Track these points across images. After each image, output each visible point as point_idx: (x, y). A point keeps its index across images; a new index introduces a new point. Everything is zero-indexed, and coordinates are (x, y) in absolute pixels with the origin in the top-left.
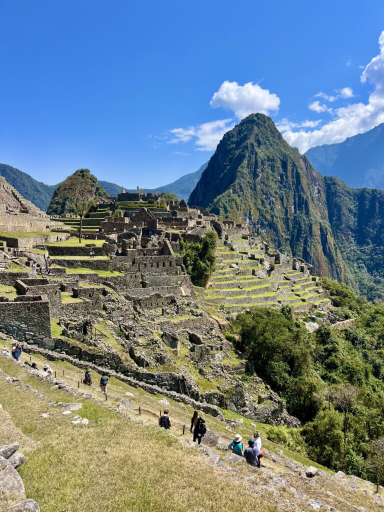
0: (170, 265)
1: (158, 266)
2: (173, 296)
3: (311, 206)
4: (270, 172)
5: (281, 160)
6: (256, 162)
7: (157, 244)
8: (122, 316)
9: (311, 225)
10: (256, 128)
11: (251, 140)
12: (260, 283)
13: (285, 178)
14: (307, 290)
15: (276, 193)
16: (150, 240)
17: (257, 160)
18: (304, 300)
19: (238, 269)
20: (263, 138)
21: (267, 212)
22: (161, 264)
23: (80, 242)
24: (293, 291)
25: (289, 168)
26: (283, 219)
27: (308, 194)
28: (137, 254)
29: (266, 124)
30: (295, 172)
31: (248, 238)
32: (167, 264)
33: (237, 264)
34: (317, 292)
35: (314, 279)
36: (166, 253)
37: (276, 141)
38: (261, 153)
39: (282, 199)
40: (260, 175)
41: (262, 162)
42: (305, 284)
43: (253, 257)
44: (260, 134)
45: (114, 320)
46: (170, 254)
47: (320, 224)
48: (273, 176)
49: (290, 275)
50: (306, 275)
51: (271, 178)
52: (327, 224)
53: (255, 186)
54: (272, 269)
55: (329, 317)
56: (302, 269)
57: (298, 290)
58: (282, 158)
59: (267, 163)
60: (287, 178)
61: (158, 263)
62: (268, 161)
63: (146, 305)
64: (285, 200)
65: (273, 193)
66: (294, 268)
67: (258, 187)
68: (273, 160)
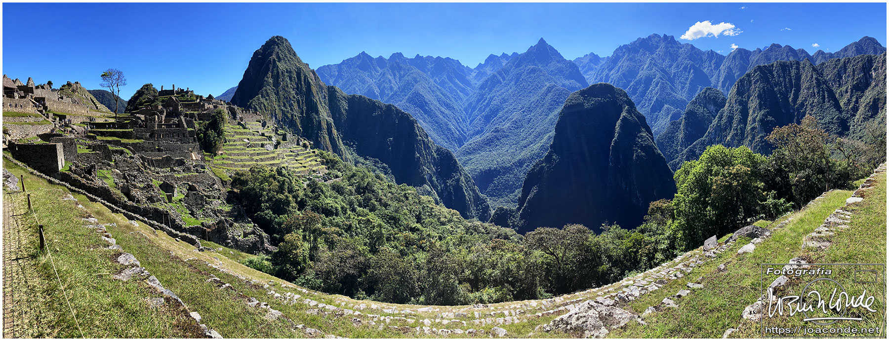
0: (184, 136)
1: (173, 137)
3: (319, 106)
4: (289, 81)
5: (296, 72)
6: (278, 73)
9: (320, 121)
10: (276, 47)
11: (274, 56)
12: (267, 154)
13: (299, 86)
14: (308, 160)
15: (294, 97)
18: (305, 167)
19: (249, 143)
20: (282, 55)
21: (288, 112)
22: (176, 135)
24: (296, 160)
25: (303, 78)
26: (300, 117)
27: (317, 98)
29: (284, 45)
30: (307, 82)
31: (262, 122)
32: (181, 135)
33: (248, 139)
34: (316, 161)
35: (314, 152)
37: (292, 57)
38: (281, 66)
39: (298, 102)
40: (282, 83)
41: (282, 73)
42: (307, 155)
43: (263, 135)
44: (280, 52)
46: (184, 127)
47: (327, 121)
48: (291, 84)
49: (295, 149)
50: (308, 151)
51: (289, 85)
52: (331, 120)
53: (278, 92)
54: (278, 143)
55: (324, 177)
56: (305, 146)
57: (301, 160)
58: (297, 70)
59: (286, 74)
60: (301, 86)
62: (287, 72)
64: (301, 103)
65: (292, 97)
66: (298, 144)
68: (291, 72)
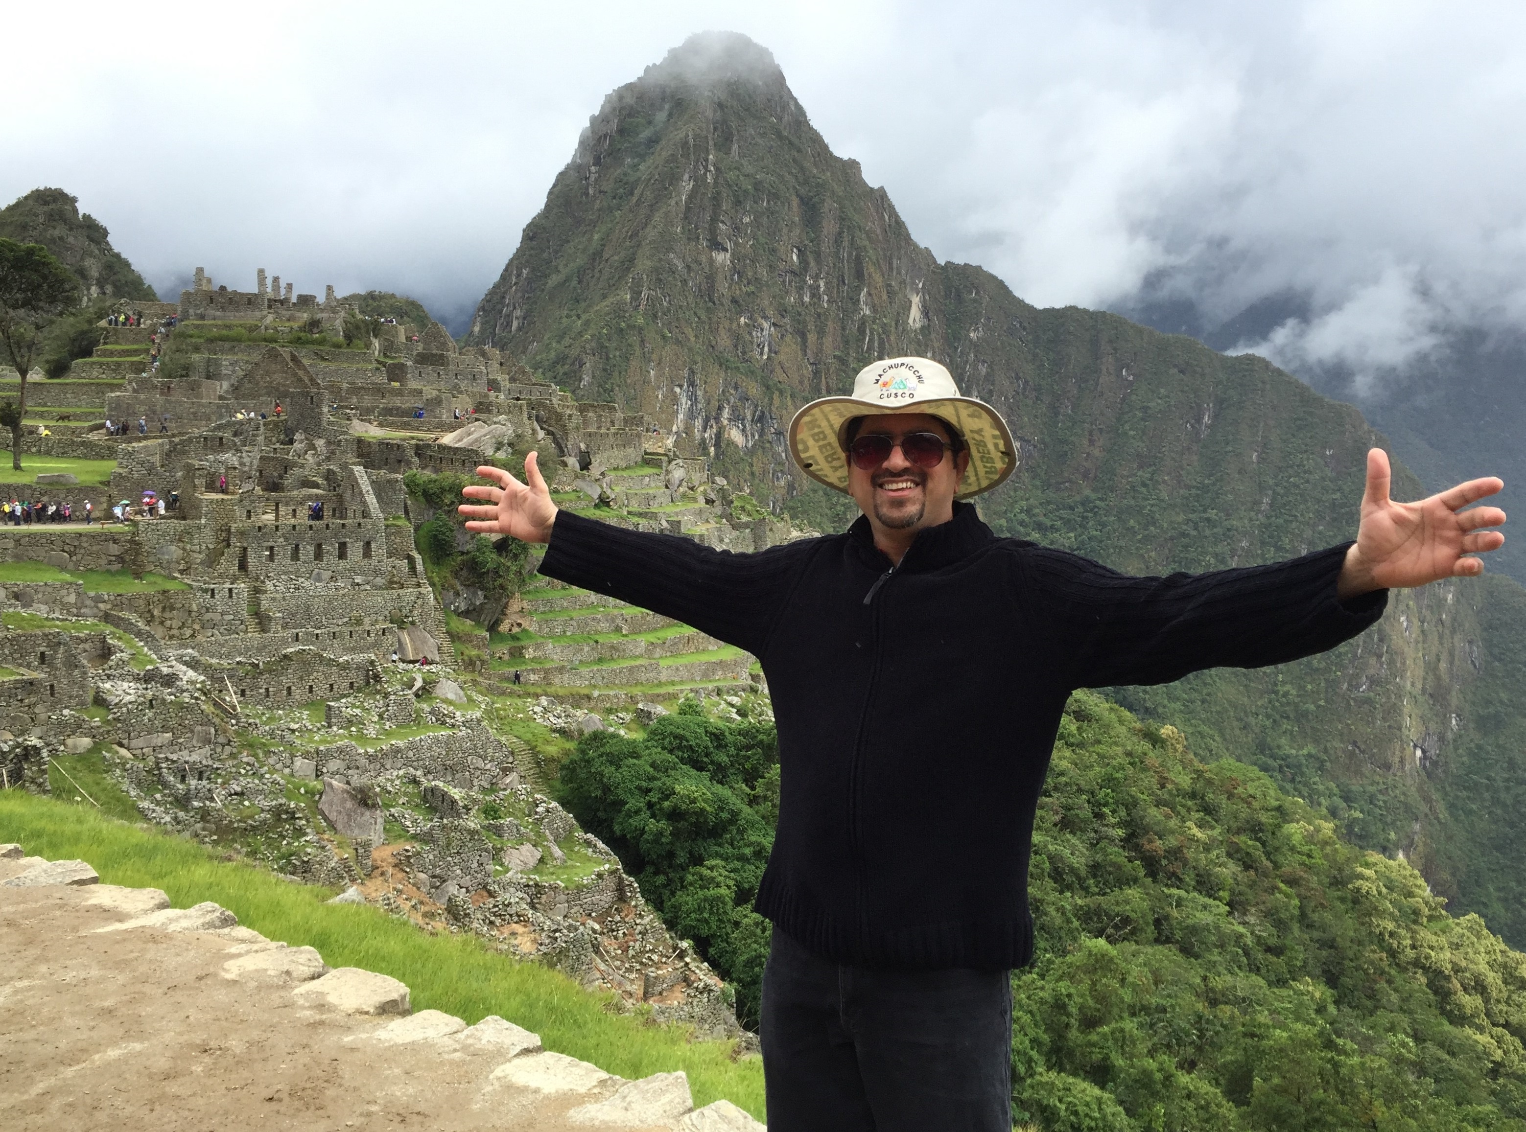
0: (367, 554)
1: (319, 555)
2: (372, 662)
5: (801, 199)
6: (716, 199)
7: (320, 481)
8: (165, 729)
13: (812, 263)
15: (782, 314)
16: (294, 464)
17: (718, 193)
22: (331, 548)
23: (17, 467)
25: (828, 226)
28: (239, 512)
30: (846, 243)
31: (664, 464)
32: (355, 552)
36: (350, 514)
40: (729, 246)
41: (738, 203)
45: (134, 743)
46: (365, 514)
48: (773, 252)
51: (766, 258)
53: (712, 288)
58: (803, 191)
59: (753, 207)
61: (319, 546)
62: (758, 199)
63: (267, 696)
64: (812, 338)
67: (723, 287)
68: (774, 196)
